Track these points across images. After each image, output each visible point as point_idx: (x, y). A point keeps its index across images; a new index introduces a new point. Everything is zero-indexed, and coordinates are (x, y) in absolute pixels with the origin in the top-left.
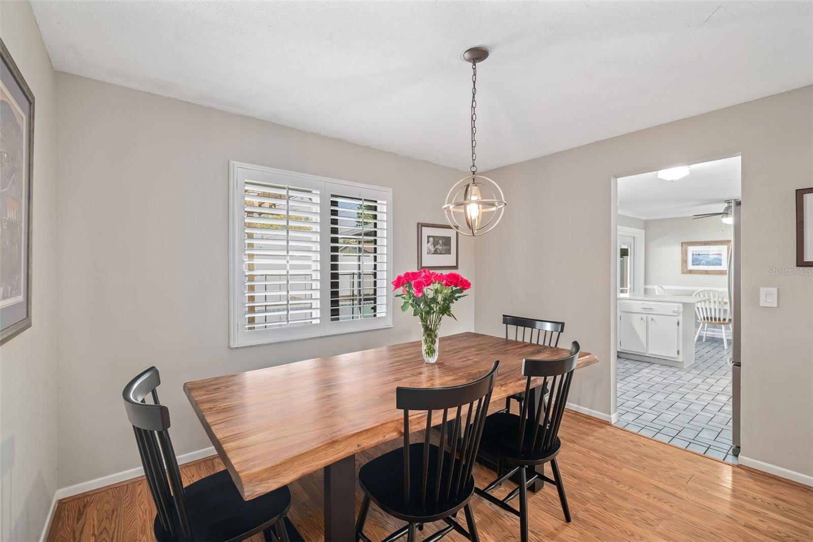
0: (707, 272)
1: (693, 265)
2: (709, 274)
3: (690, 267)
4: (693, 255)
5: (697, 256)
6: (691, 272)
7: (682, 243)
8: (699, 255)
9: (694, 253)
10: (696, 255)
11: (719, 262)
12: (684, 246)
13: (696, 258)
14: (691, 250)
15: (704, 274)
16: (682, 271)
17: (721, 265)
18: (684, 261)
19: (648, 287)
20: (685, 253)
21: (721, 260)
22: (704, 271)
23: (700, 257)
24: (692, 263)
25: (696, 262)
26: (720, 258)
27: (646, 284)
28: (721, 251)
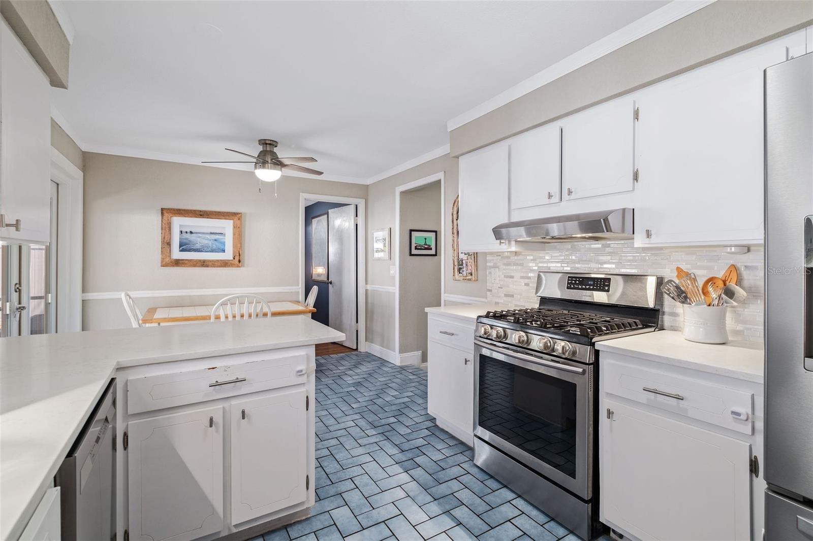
0: (204, 264)
1: (181, 251)
2: (207, 266)
3: (176, 254)
4: (181, 232)
5: (188, 236)
6: (178, 263)
7: (162, 210)
8: (191, 233)
9: (184, 230)
10: (186, 232)
11: (221, 247)
12: (166, 214)
13: (187, 239)
14: (178, 222)
15: (198, 267)
16: (162, 262)
17: (224, 251)
18: (167, 244)
19: (90, 296)
20: (167, 228)
21: (224, 244)
22: (200, 261)
23: (192, 238)
24: (180, 247)
25: (184, 247)
26: (222, 240)
27: (84, 290)
28: (224, 228)
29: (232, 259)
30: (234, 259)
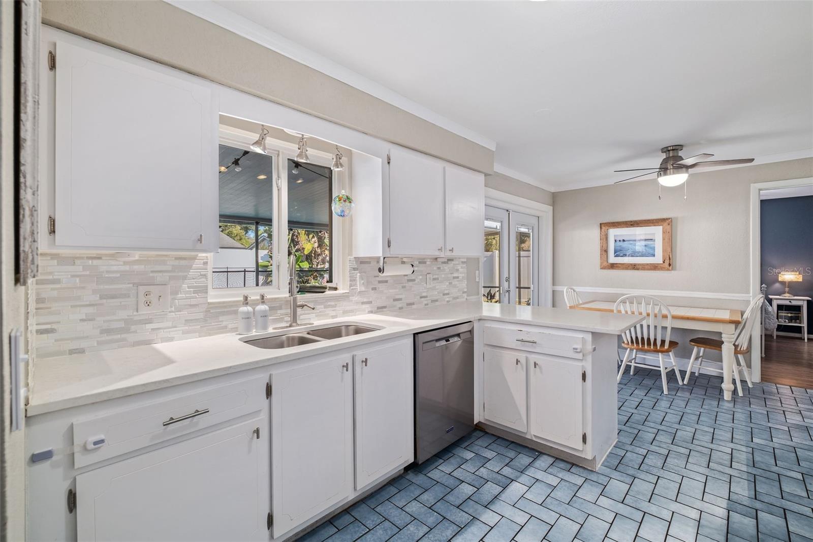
0: (634, 267)
1: (615, 256)
2: (638, 269)
3: (612, 259)
4: (616, 241)
5: (622, 244)
6: (613, 266)
7: (601, 224)
8: (624, 241)
9: (618, 239)
10: (620, 241)
11: (651, 252)
12: (603, 228)
13: (620, 246)
14: (613, 233)
15: (630, 269)
16: (601, 266)
17: (654, 255)
18: (605, 251)
19: (558, 288)
20: (605, 238)
21: (654, 249)
22: (631, 264)
23: (625, 245)
24: (615, 253)
25: (617, 253)
26: (652, 246)
27: (554, 284)
28: (654, 234)
29: (662, 262)
30: (664, 262)
